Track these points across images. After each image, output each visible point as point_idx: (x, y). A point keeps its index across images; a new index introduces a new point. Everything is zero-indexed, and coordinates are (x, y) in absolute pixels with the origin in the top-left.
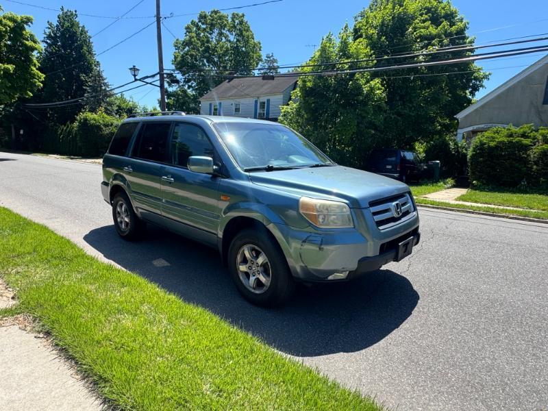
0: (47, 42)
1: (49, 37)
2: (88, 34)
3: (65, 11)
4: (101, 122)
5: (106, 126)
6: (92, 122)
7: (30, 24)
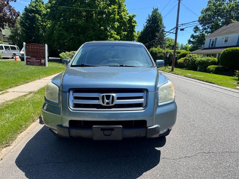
0: (147, 23)
1: (148, 20)
2: (162, 16)
3: (155, 9)
4: (158, 51)
5: (159, 53)
6: (154, 51)
7: (135, 17)
